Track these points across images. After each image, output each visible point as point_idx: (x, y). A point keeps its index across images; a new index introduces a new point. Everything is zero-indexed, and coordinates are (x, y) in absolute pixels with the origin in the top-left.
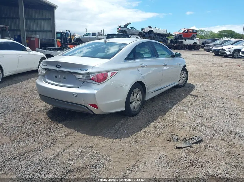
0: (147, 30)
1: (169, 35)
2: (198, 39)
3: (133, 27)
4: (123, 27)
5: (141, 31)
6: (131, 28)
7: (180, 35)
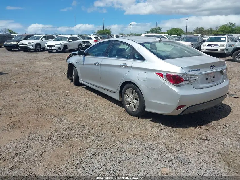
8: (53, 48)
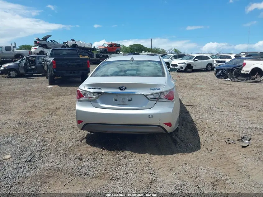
0: (71, 43)
1: (94, 49)
2: (122, 53)
3: (53, 41)
4: (42, 40)
5: (64, 45)
6: (51, 41)
7: (105, 49)
8: (176, 67)
